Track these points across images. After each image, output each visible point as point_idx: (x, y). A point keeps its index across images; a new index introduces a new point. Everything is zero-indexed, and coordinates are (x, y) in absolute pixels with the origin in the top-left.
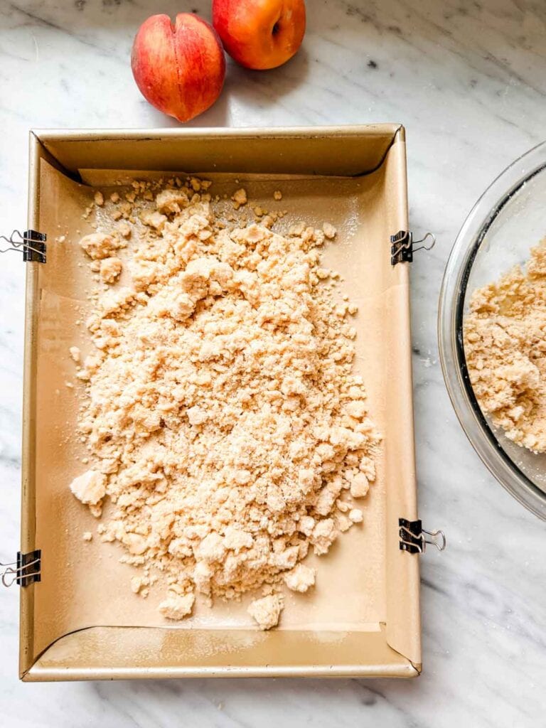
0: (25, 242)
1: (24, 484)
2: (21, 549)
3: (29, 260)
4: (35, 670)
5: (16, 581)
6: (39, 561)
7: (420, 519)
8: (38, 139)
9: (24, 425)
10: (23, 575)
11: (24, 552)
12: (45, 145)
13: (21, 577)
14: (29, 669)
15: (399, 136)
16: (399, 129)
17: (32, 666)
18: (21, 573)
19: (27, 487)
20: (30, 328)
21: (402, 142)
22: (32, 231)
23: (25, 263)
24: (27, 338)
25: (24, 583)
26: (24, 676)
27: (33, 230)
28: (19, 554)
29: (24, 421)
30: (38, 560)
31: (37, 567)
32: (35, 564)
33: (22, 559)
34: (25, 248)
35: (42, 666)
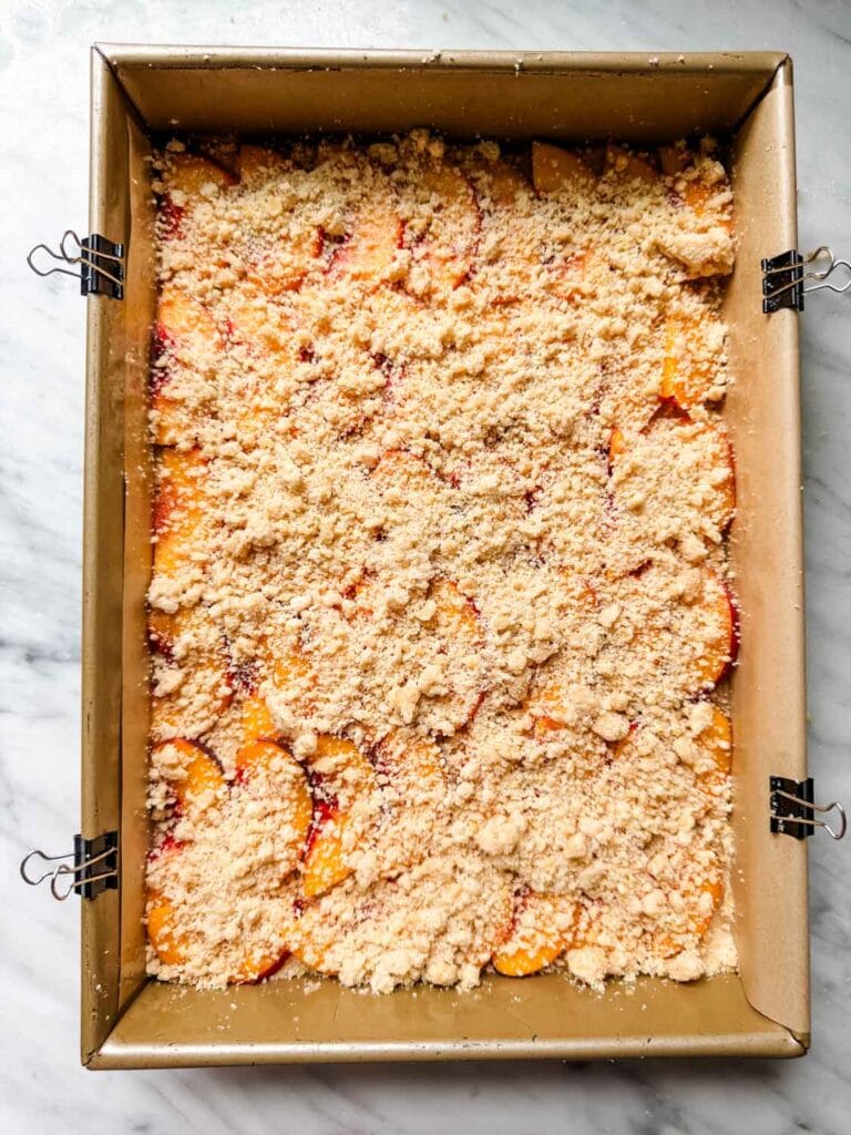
0: (85, 254)
1: (87, 711)
2: (83, 831)
3: (92, 291)
4: (110, 1049)
5: (73, 889)
6: (115, 852)
7: (811, 777)
8: (108, 63)
9: (85, 602)
10: (87, 877)
11: (89, 836)
12: (119, 74)
13: (83, 882)
14: (100, 1047)
15: (781, 74)
16: (783, 63)
17: (104, 1041)
18: (83, 874)
19: (92, 718)
20: (96, 419)
21: (788, 87)
22: (98, 236)
23: (85, 298)
24: (90, 440)
25: (89, 893)
26: (91, 1060)
27: (100, 234)
28: (78, 839)
29: (85, 594)
30: (113, 849)
31: (112, 861)
32: (107, 857)
33: (83, 847)
34: (85, 269)
35: (124, 1041)
